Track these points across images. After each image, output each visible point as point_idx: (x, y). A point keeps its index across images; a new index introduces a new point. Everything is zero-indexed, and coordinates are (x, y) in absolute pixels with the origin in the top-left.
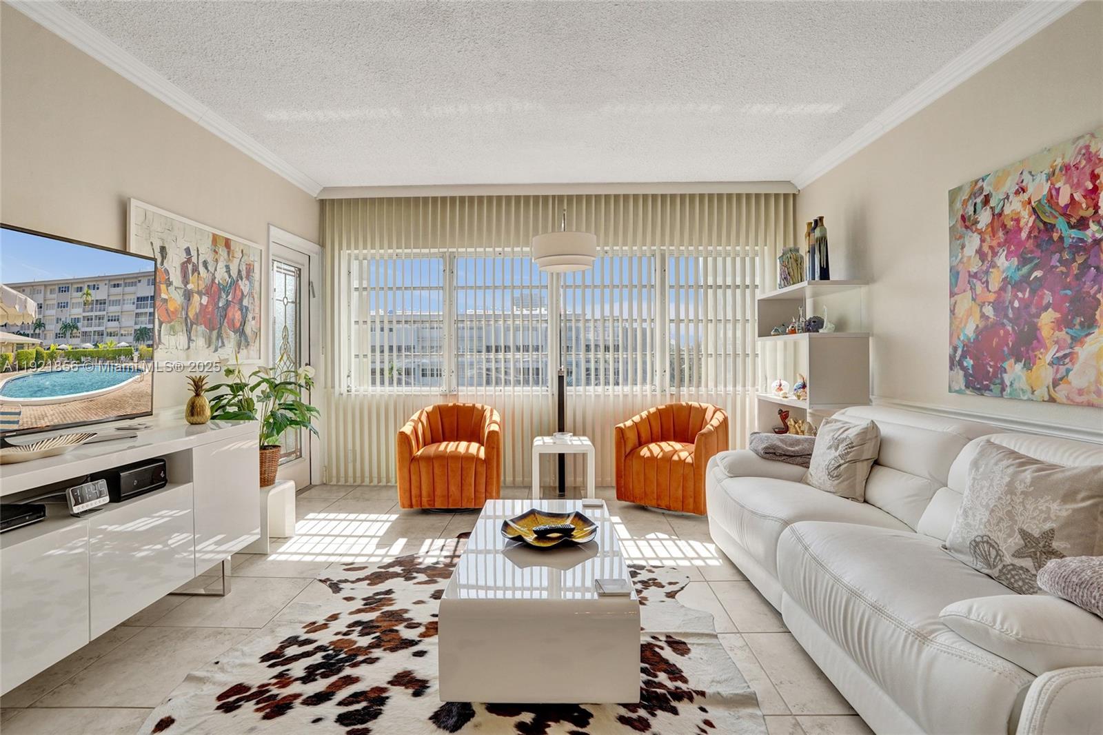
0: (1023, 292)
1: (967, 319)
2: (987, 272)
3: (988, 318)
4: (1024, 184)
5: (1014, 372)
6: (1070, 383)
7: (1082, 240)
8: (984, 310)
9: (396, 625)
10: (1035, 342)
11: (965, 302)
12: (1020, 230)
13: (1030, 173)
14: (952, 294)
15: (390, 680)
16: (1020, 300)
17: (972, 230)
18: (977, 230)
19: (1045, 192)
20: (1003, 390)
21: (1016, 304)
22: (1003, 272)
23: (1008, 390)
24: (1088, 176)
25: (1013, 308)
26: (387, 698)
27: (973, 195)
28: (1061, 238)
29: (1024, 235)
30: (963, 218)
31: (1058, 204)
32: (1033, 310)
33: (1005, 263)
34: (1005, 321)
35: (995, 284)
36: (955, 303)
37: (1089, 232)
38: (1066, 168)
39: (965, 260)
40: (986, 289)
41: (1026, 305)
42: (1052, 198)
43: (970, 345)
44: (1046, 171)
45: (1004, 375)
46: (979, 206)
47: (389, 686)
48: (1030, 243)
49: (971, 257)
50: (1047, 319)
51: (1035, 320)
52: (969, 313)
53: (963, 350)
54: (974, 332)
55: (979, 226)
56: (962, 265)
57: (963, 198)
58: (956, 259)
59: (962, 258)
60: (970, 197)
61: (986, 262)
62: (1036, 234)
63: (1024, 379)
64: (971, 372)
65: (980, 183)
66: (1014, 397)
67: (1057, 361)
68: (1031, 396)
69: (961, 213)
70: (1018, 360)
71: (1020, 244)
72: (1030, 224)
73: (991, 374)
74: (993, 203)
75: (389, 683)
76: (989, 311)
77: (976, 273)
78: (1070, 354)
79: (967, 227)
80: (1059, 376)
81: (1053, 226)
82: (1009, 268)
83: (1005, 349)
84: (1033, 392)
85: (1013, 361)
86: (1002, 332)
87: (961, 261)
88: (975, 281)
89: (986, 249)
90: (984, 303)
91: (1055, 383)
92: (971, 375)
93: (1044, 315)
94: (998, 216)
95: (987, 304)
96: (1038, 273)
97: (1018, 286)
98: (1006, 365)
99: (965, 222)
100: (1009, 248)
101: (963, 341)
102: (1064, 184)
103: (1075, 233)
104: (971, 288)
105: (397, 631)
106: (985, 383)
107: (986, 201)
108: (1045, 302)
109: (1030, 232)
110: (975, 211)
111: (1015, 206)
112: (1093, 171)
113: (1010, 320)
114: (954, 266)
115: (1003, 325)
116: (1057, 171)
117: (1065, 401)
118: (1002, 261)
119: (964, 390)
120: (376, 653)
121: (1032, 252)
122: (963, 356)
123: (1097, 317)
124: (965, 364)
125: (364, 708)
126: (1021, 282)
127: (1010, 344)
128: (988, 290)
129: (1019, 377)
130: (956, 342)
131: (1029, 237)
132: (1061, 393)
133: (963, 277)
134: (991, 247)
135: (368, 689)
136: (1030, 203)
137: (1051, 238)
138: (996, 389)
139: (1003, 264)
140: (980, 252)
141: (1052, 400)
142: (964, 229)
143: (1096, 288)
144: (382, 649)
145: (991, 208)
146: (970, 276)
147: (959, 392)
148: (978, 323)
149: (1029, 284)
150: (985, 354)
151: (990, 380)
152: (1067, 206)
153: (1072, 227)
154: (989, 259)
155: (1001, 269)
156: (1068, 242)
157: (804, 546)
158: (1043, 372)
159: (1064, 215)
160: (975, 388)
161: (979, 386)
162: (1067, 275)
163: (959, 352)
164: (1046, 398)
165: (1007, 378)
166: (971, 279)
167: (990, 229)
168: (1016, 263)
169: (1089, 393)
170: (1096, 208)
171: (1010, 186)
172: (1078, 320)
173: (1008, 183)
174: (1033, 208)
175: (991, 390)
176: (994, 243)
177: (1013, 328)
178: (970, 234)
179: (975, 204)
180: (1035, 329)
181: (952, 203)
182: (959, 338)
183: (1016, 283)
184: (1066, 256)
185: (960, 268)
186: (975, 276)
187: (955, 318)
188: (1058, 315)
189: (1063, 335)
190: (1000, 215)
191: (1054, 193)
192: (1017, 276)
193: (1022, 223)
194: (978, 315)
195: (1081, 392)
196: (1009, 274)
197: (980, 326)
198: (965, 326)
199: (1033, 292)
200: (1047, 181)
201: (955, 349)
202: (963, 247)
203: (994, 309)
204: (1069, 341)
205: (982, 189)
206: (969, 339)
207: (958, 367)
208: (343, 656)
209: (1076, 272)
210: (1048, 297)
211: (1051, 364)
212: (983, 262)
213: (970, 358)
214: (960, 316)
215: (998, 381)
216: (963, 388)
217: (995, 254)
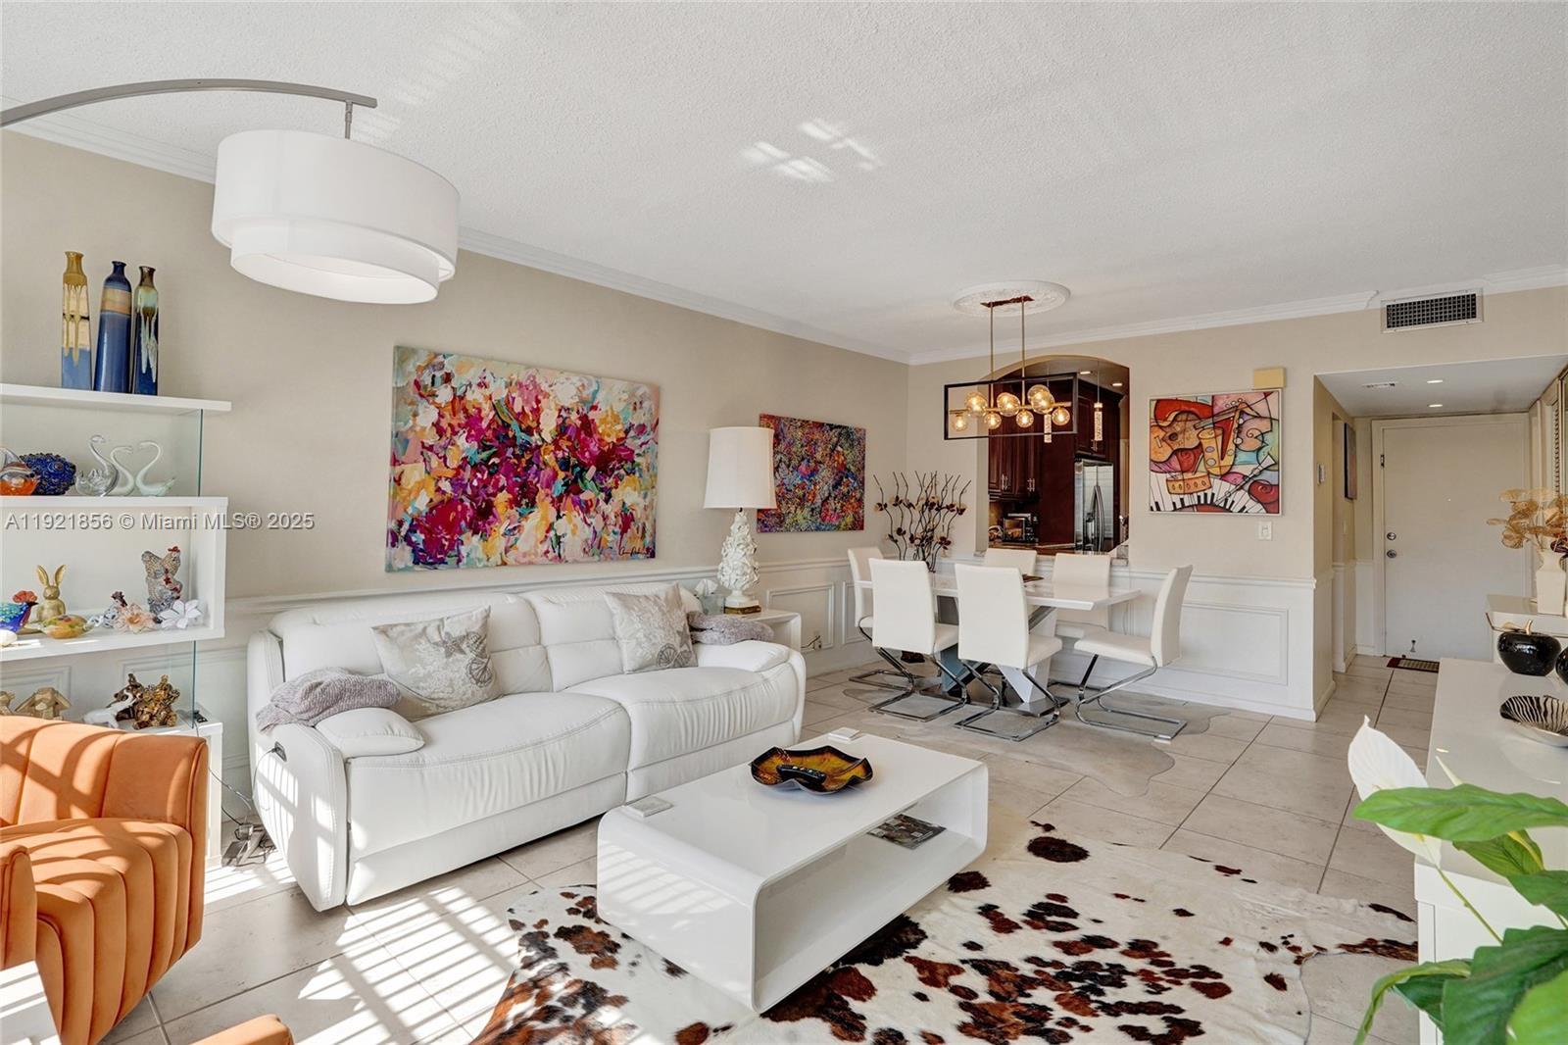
0: (483, 473)
1: (418, 492)
2: (445, 448)
3: (444, 493)
4: (486, 381)
5: (471, 543)
6: (517, 549)
7: (529, 443)
8: (440, 484)
9: (988, 1004)
10: (491, 517)
11: (414, 473)
12: (481, 419)
13: (492, 374)
14: (395, 462)
15: (1018, 931)
16: (479, 480)
17: (428, 401)
18: (434, 403)
19: (504, 396)
20: (459, 561)
21: (475, 483)
22: (463, 452)
23: (465, 560)
24: (534, 399)
25: (472, 486)
26: (1024, 914)
27: (430, 365)
28: (514, 437)
29: (484, 424)
30: (417, 384)
31: (513, 409)
32: (491, 490)
33: (464, 445)
34: (463, 497)
35: (453, 463)
36: (402, 472)
37: (533, 438)
38: (520, 385)
39: (418, 429)
40: (443, 465)
41: (485, 484)
42: (509, 402)
43: (420, 519)
44: (505, 379)
45: (462, 548)
46: (438, 381)
47: (1021, 924)
48: (489, 433)
49: (426, 428)
50: (503, 497)
51: (492, 499)
52: (421, 485)
53: (411, 525)
54: (427, 505)
55: (437, 400)
56: (413, 433)
57: (418, 364)
58: (405, 424)
59: (413, 426)
60: (427, 366)
61: (444, 438)
62: (495, 426)
63: (481, 549)
64: (421, 546)
65: (440, 358)
66: (471, 565)
67: (511, 532)
68: (486, 563)
69: (414, 377)
70: (475, 533)
71: (481, 431)
72: (491, 417)
73: (446, 548)
74: (454, 383)
75: (1020, 928)
76: (446, 486)
77: (432, 446)
78: (519, 526)
79: (422, 396)
80: (509, 545)
81: (509, 425)
82: (468, 450)
83: (463, 523)
84: (488, 560)
85: (470, 533)
86: (459, 508)
87: (412, 428)
88: (430, 453)
89: (444, 424)
90: (440, 477)
91: (506, 551)
92: (421, 550)
93: (499, 495)
94: (458, 399)
95: (443, 479)
96: (496, 460)
97: (476, 468)
98: (463, 537)
99: (419, 390)
100: (469, 432)
101: (411, 515)
102: (520, 396)
103: (524, 436)
104: (425, 460)
105: (992, 993)
106: (439, 556)
107: (448, 378)
108: (501, 484)
109: (490, 424)
110: (433, 383)
111: (475, 396)
112: (537, 397)
113: (469, 497)
114: (402, 432)
115: (462, 501)
116: (513, 384)
117: (514, 563)
118: (461, 440)
119: (412, 567)
120: (1028, 970)
121: (491, 441)
122: (412, 529)
123: (537, 500)
124: (414, 539)
125: (1050, 915)
126: (481, 464)
127: (468, 518)
128: (446, 465)
129: (476, 548)
130: (401, 515)
131: (489, 427)
132: (510, 558)
133: (414, 448)
134: (450, 425)
135: (1044, 931)
136: (491, 399)
137: (507, 435)
138: (451, 561)
139: (463, 444)
140: (436, 425)
141: (504, 564)
142: (417, 396)
143: (536, 479)
144: (1019, 973)
145: (453, 388)
146: (423, 447)
147: (406, 569)
148: (432, 496)
149: (488, 467)
150: (440, 527)
151: (445, 553)
152: (519, 414)
153: (522, 431)
154: (449, 435)
155: (461, 448)
156: (519, 441)
157: (669, 702)
158: (498, 542)
159: (517, 419)
160: (426, 563)
161: (431, 561)
162: (518, 466)
163: (406, 526)
164: (500, 562)
165: (464, 550)
166: (425, 451)
167: (450, 407)
168: (476, 447)
169: (530, 555)
170: (539, 423)
171: (472, 375)
172: (524, 501)
173: (472, 372)
174: (494, 406)
175: (446, 563)
176: (455, 422)
177: (472, 505)
178: (426, 403)
179: (434, 376)
180: (490, 505)
181: (403, 362)
182: (405, 511)
183: (476, 464)
184: (518, 452)
185: (411, 436)
186: (431, 448)
187: (401, 489)
188: (511, 496)
189: (514, 512)
190: (462, 398)
191: (510, 399)
192: (478, 458)
193: (483, 414)
194: (432, 488)
195: (525, 555)
196: (469, 455)
197: (434, 500)
198: (415, 498)
199: (491, 475)
200: (506, 387)
201: (400, 523)
202: (415, 415)
203: (452, 485)
204: (518, 517)
205: (442, 366)
206: (420, 512)
207: (404, 543)
208: (1075, 984)
209: (524, 465)
210: (503, 481)
211: (504, 535)
212: (441, 436)
213: (421, 532)
214: (409, 487)
215: (453, 553)
216: (410, 564)
217: (455, 433)
